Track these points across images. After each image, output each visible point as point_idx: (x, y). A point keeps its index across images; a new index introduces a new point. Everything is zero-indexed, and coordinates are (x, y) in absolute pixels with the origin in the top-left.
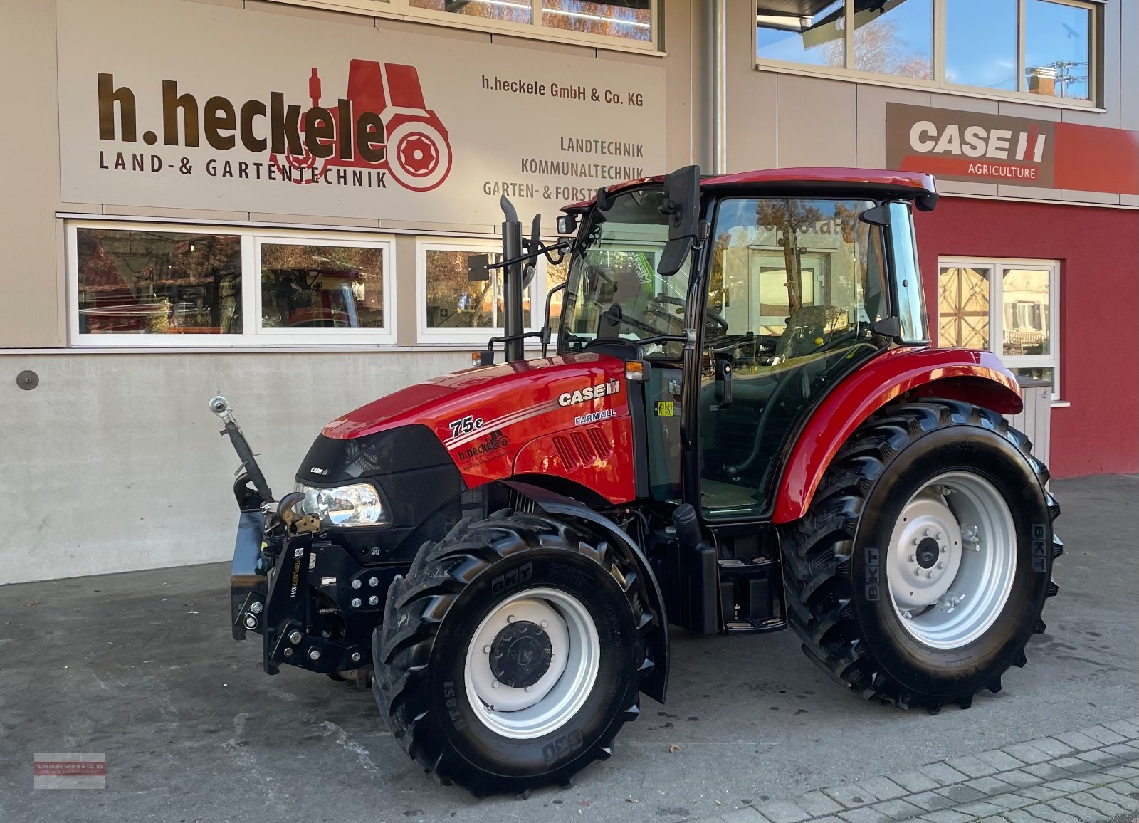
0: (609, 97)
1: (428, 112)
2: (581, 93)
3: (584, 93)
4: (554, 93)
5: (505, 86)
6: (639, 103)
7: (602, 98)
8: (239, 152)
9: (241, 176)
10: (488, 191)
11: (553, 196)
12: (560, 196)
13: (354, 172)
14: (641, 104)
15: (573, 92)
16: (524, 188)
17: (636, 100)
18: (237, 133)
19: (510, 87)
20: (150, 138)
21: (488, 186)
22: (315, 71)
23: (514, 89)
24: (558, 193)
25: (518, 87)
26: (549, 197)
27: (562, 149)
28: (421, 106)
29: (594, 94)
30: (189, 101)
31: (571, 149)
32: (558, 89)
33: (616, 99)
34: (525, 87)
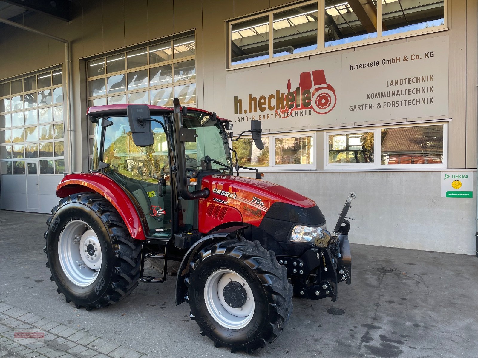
0: (413, 57)
1: (327, 84)
2: (398, 60)
3: (399, 60)
4: (384, 63)
5: (360, 66)
6: (432, 56)
7: (409, 59)
8: (268, 111)
9: (267, 119)
10: (351, 110)
11: (382, 107)
12: (386, 106)
13: (301, 111)
14: (433, 56)
15: (394, 60)
16: (368, 106)
17: (429, 55)
18: (267, 106)
19: (362, 66)
20: (245, 112)
21: (351, 107)
22: (289, 80)
23: (364, 66)
24: (384, 105)
25: (366, 65)
26: (380, 107)
27: (387, 86)
28: (325, 83)
29: (405, 58)
30: (255, 99)
31: (392, 85)
32: (386, 61)
33: (418, 57)
34: (369, 65)
